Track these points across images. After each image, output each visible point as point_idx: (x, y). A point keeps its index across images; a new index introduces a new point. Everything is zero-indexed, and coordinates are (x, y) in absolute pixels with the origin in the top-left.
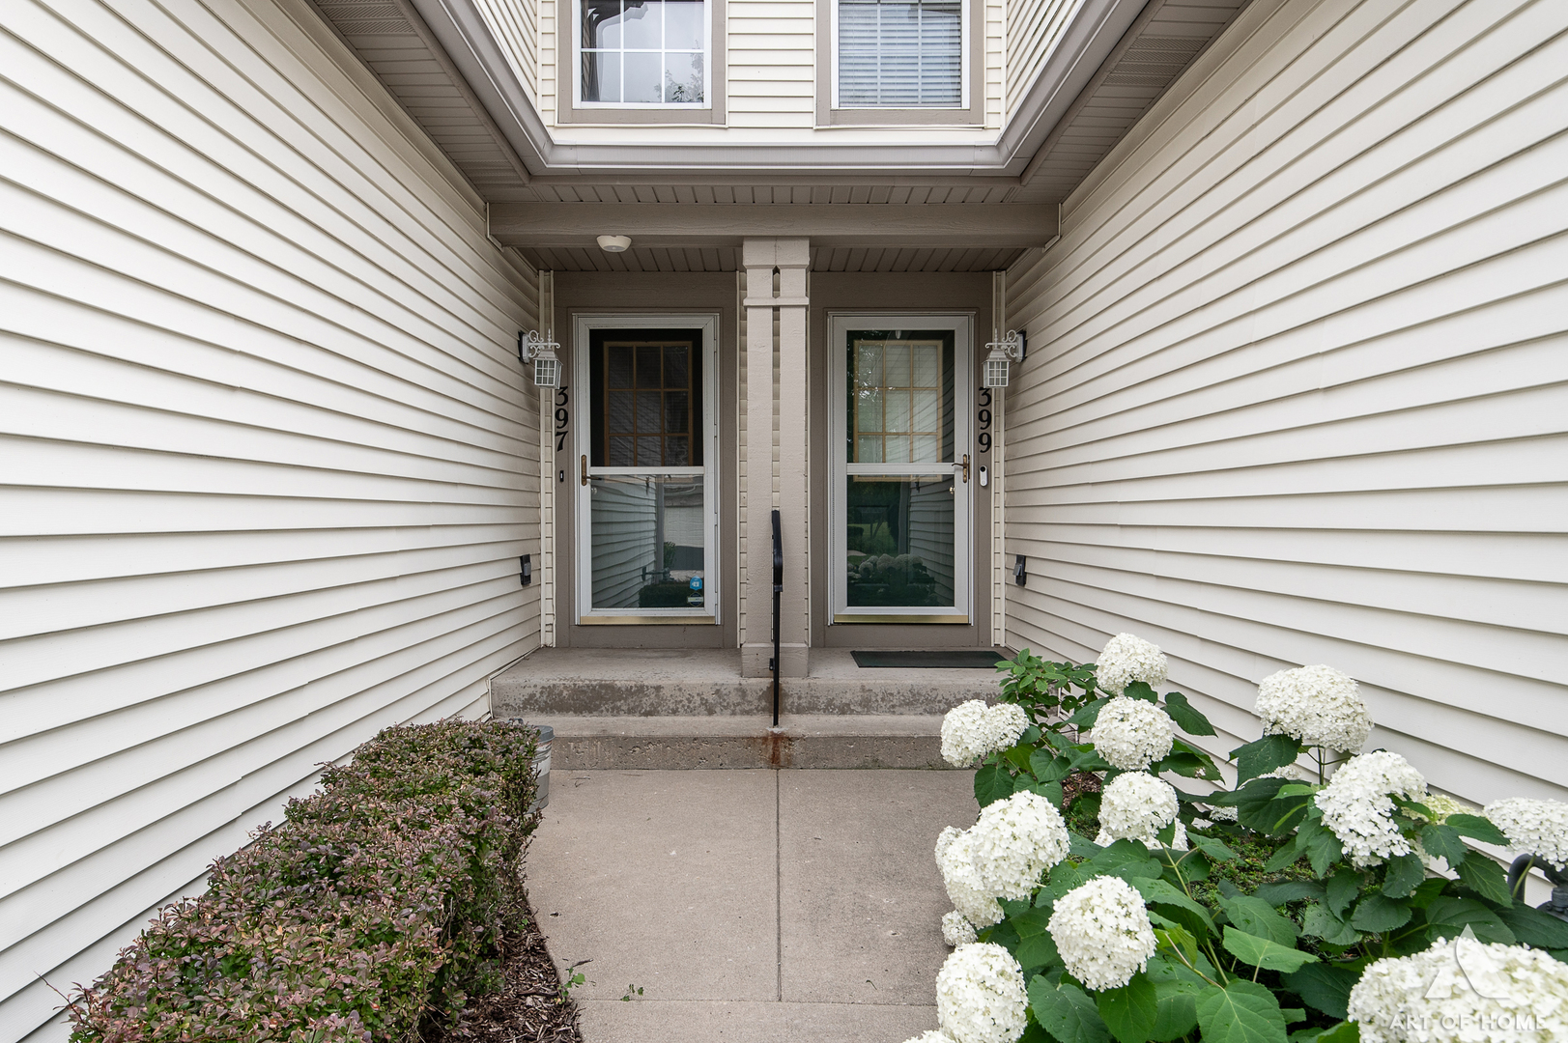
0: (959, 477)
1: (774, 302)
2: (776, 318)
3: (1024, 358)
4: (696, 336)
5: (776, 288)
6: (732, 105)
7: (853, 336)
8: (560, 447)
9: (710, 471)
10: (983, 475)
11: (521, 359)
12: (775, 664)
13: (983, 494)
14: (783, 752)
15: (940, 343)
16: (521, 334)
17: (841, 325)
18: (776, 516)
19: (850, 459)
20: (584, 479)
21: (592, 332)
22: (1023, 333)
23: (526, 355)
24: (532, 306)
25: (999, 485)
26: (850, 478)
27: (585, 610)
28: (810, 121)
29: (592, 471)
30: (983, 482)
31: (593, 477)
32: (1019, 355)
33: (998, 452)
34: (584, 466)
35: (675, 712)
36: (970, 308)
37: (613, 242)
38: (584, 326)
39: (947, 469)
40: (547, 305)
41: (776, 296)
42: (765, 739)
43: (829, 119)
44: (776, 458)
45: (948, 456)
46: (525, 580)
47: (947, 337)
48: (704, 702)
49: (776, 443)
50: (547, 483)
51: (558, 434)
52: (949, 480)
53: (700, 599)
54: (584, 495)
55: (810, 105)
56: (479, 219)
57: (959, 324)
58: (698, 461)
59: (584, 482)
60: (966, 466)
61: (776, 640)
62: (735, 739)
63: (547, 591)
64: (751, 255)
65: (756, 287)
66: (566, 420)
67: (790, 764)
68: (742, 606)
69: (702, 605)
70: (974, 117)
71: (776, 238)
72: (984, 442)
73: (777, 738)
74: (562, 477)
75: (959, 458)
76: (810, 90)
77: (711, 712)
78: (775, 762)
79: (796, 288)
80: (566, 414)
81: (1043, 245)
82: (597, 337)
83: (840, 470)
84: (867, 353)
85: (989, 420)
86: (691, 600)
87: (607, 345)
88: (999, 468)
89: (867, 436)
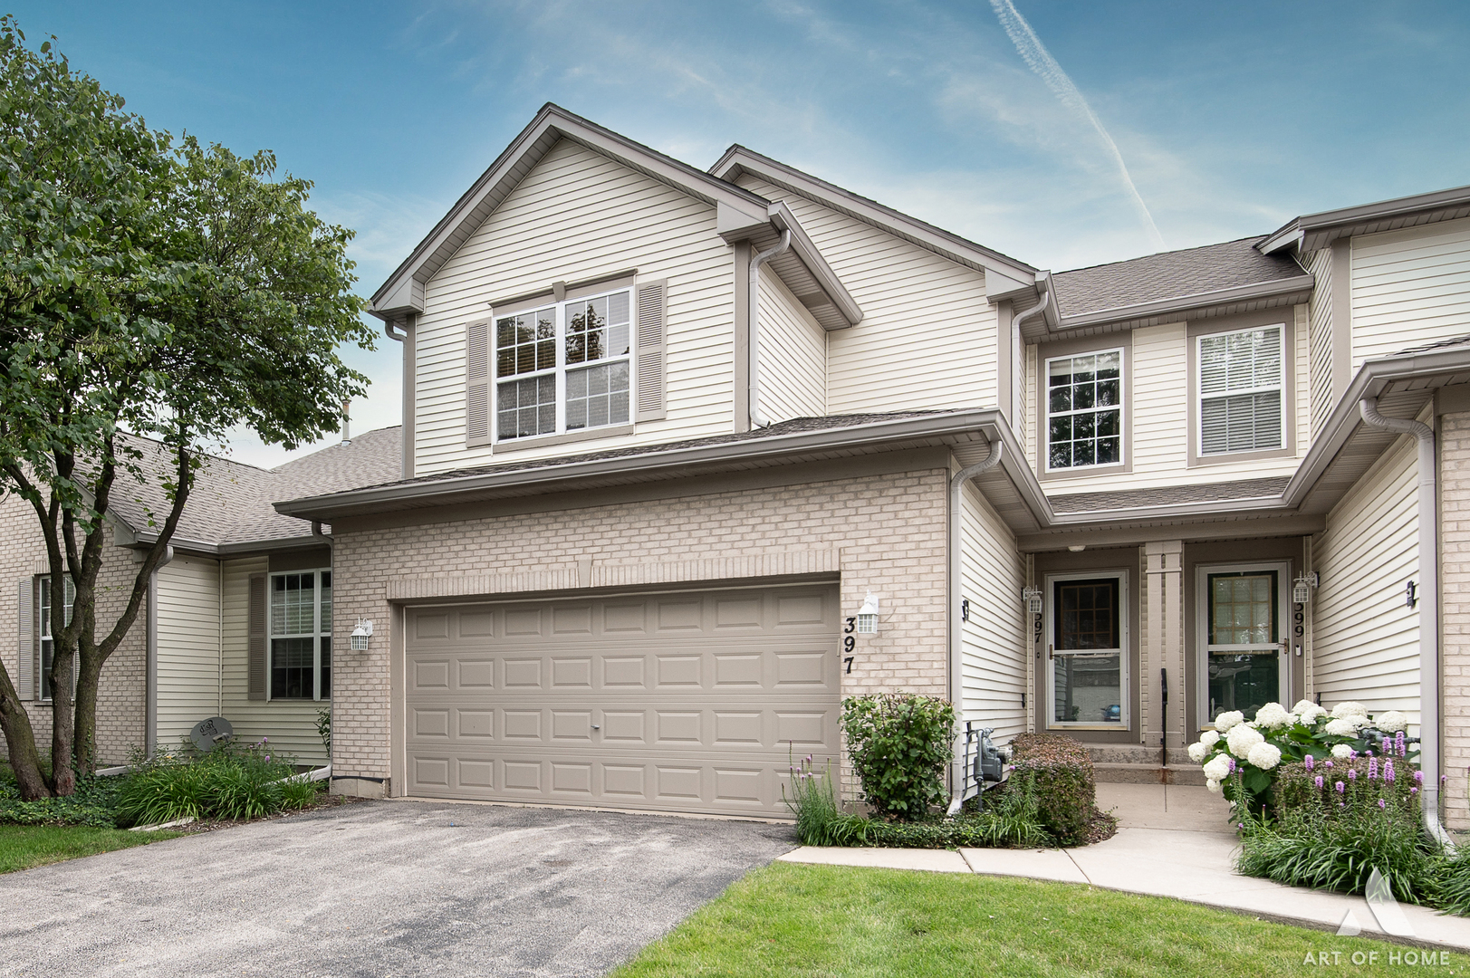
0: (1282, 651)
1: (1162, 571)
2: (1163, 578)
3: (1319, 586)
4: (1115, 582)
5: (1163, 562)
6: (1135, 462)
7: (1211, 577)
8: (1037, 641)
9: (1123, 651)
10: (1298, 650)
11: (1022, 600)
12: (1163, 741)
13: (1298, 662)
14: (1168, 777)
15: (1270, 577)
16: (1022, 589)
17: (1203, 572)
18: (1164, 671)
19: (1211, 641)
20: (1051, 656)
21: (1055, 583)
22: (1318, 573)
23: (1024, 598)
24: (1023, 572)
25: (1309, 654)
26: (1211, 654)
27: (1051, 722)
28: (1185, 465)
29: (1055, 652)
30: (1298, 653)
31: (1055, 656)
32: (1316, 584)
33: (1308, 637)
34: (1051, 650)
35: (1110, 761)
36: (1289, 557)
37: (1076, 548)
38: (1050, 581)
39: (1274, 646)
40: (1031, 571)
41: (1163, 567)
42: (1159, 771)
43: (1195, 463)
44: (1164, 643)
45: (1274, 639)
46: (1024, 704)
47: (1274, 574)
48: (1126, 757)
49: (1164, 635)
50: (1031, 658)
51: (1036, 634)
52: (1275, 653)
53: (1118, 718)
54: (1050, 665)
55: (1185, 456)
56: (1013, 543)
57: (1281, 567)
58: (1116, 645)
59: (1051, 658)
60: (1286, 645)
61: (1164, 730)
62: (1143, 770)
63: (1031, 712)
64: (1149, 550)
65: (1153, 564)
66: (1041, 627)
67: (1172, 782)
68: (1143, 721)
69: (1119, 720)
70: (1290, 452)
71: (1163, 541)
72: (1299, 631)
73: (1165, 771)
74: (1039, 655)
75: (1281, 640)
76: (1185, 448)
77: (1129, 762)
78: (1164, 781)
79: (1174, 563)
80: (1041, 624)
81: (1322, 531)
82: (1057, 585)
83: (1203, 649)
84: (1221, 585)
85: (1302, 619)
86: (1112, 718)
87: (1062, 588)
88: (1309, 646)
89: (1221, 629)
